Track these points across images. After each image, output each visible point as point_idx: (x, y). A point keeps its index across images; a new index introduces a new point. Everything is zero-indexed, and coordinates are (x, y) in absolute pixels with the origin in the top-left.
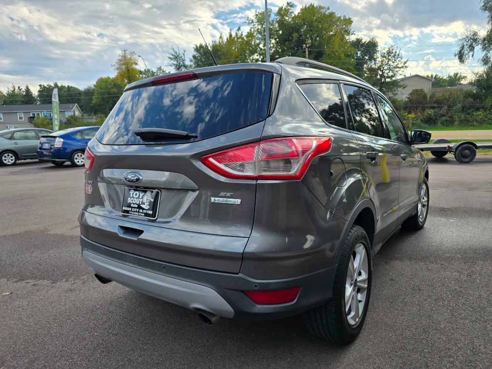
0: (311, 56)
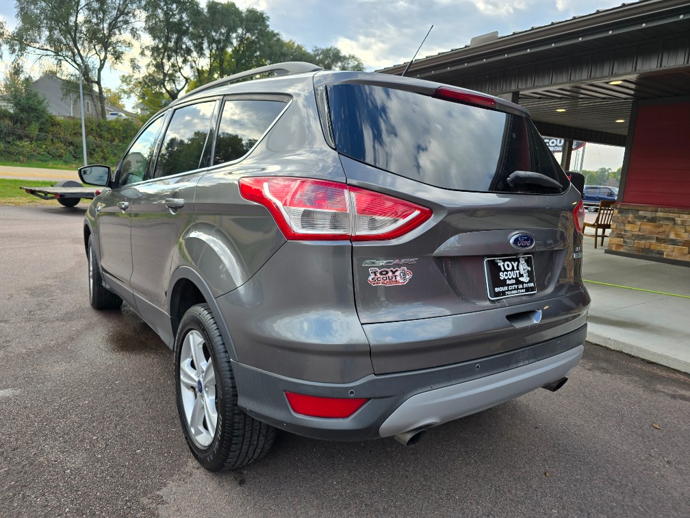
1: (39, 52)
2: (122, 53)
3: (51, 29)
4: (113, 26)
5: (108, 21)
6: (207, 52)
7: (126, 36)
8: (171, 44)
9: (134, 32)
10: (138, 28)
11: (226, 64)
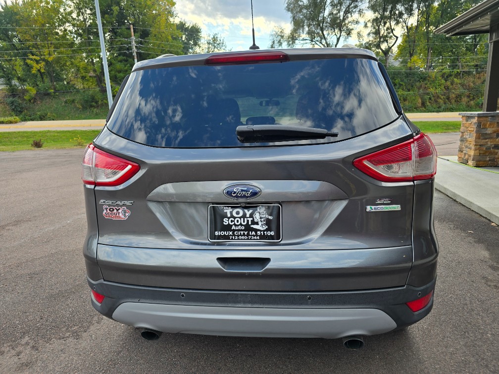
0: (136, 34)
1: (302, 42)
2: (352, 29)
3: (309, 26)
4: (347, 12)
5: (344, 10)
6: (416, 12)
7: (355, 16)
8: (387, 13)
9: (360, 12)
10: (364, 8)
11: (432, 16)
